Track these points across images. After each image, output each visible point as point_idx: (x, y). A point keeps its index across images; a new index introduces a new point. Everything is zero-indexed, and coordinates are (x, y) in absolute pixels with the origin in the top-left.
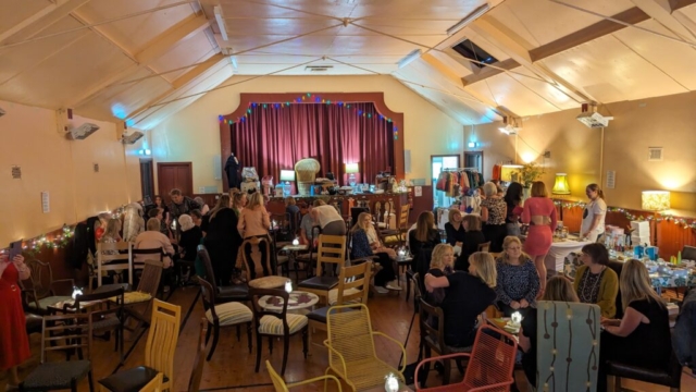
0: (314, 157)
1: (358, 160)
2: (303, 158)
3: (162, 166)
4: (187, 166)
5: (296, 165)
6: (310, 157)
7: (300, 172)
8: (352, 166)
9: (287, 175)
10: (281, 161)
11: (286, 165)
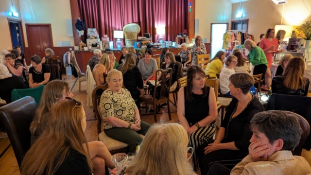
0: (136, 23)
1: (165, 25)
2: (128, 23)
3: (29, 26)
4: (48, 27)
5: (124, 28)
6: (133, 22)
7: (127, 33)
8: (160, 29)
9: (118, 35)
10: (113, 25)
11: (117, 28)
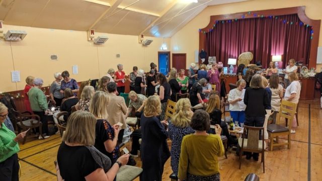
0: (251, 51)
1: (282, 54)
2: (245, 52)
3: (174, 55)
4: (184, 55)
5: (240, 56)
6: (249, 51)
8: (277, 58)
9: (232, 62)
11: (234, 56)
